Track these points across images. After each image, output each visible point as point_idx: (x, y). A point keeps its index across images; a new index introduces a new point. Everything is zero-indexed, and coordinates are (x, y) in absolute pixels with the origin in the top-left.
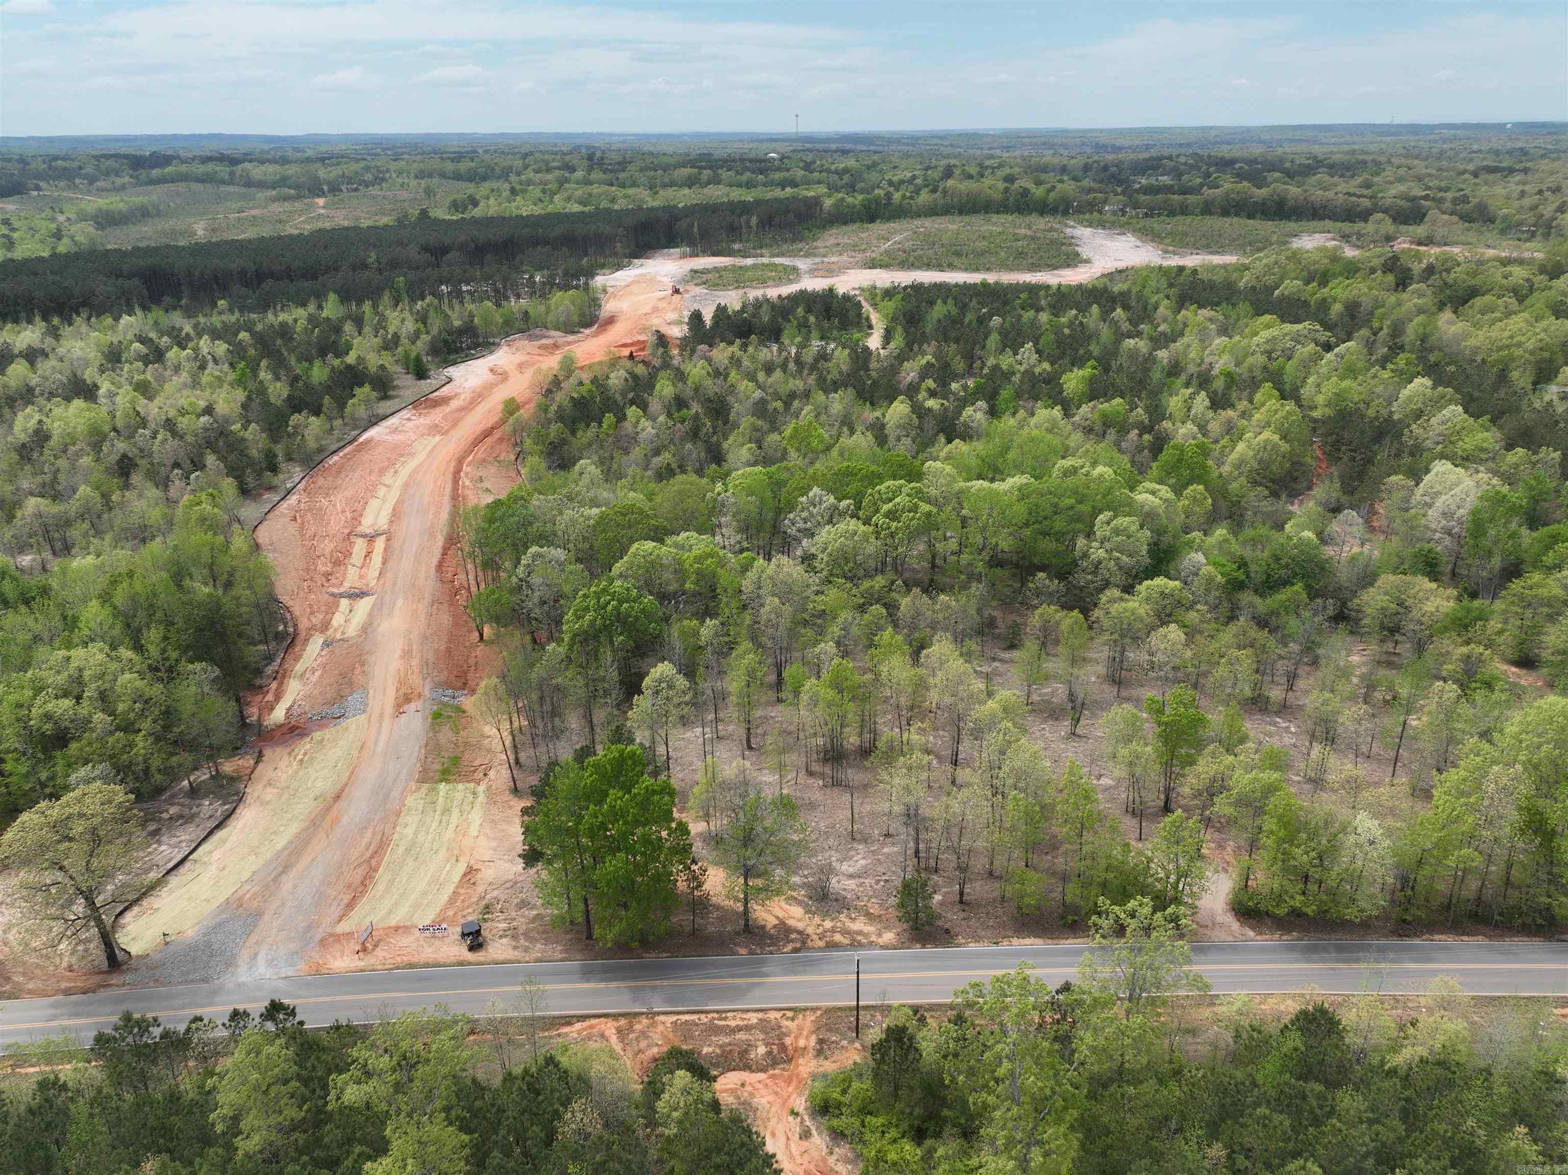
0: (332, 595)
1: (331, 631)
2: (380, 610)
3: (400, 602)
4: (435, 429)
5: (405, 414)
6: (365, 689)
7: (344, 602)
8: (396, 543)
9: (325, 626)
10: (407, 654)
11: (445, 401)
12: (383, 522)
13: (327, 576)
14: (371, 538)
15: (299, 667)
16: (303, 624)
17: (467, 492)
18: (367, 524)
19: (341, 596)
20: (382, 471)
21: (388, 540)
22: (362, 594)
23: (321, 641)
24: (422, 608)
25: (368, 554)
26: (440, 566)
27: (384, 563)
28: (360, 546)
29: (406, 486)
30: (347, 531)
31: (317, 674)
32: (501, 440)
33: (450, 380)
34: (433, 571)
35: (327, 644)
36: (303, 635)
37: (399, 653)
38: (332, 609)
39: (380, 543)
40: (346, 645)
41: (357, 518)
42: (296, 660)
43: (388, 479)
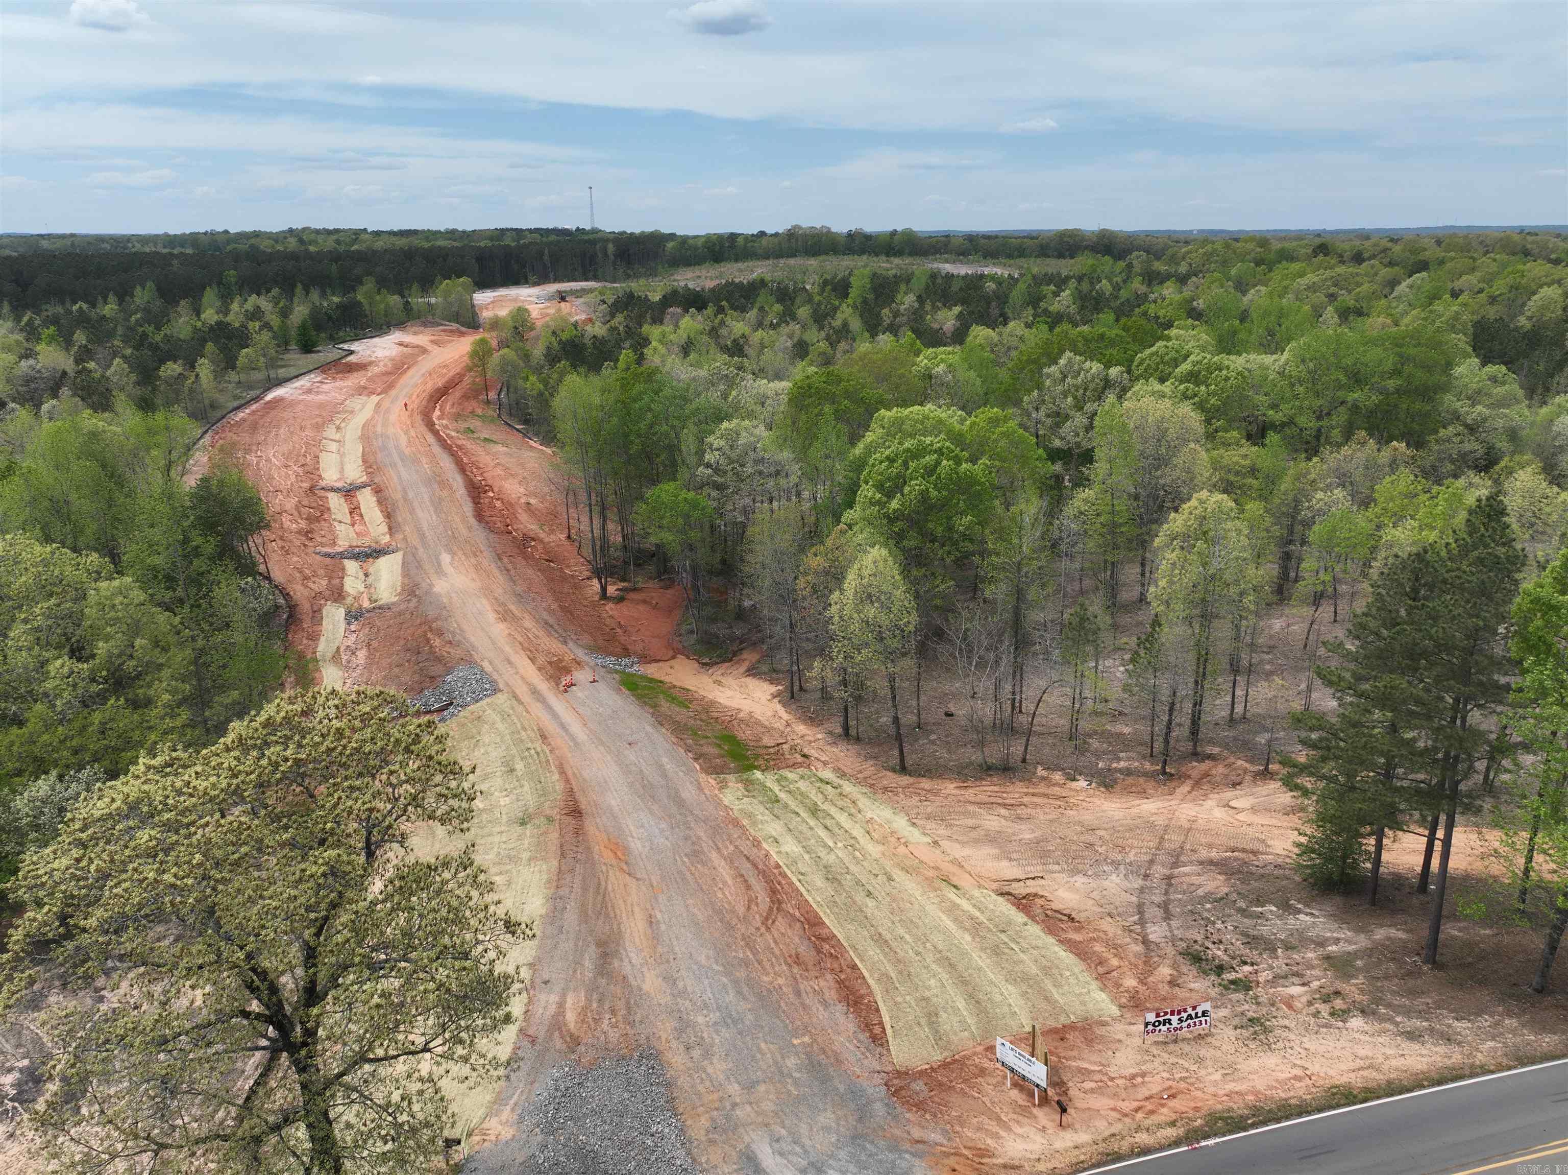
0: (327, 555)
1: (349, 600)
2: (419, 566)
3: (446, 558)
4: (362, 390)
5: (315, 377)
6: (469, 661)
7: (351, 566)
8: (395, 494)
9: (338, 595)
10: (505, 616)
11: (361, 367)
12: (355, 473)
13: (307, 534)
14: (349, 492)
15: (324, 647)
16: (299, 592)
17: (460, 442)
18: (330, 475)
19: (342, 556)
20: (319, 427)
21: (378, 491)
22: (376, 553)
23: (342, 612)
24: (487, 560)
25: (354, 510)
26: (479, 516)
27: (388, 516)
28: (335, 502)
29: (366, 437)
30: (306, 485)
31: (362, 655)
32: (465, 397)
33: (351, 352)
34: (473, 521)
35: (353, 615)
36: (305, 606)
37: (491, 616)
38: (336, 573)
39: (366, 499)
40: (388, 614)
41: (312, 472)
42: (314, 637)
43: (330, 432)
